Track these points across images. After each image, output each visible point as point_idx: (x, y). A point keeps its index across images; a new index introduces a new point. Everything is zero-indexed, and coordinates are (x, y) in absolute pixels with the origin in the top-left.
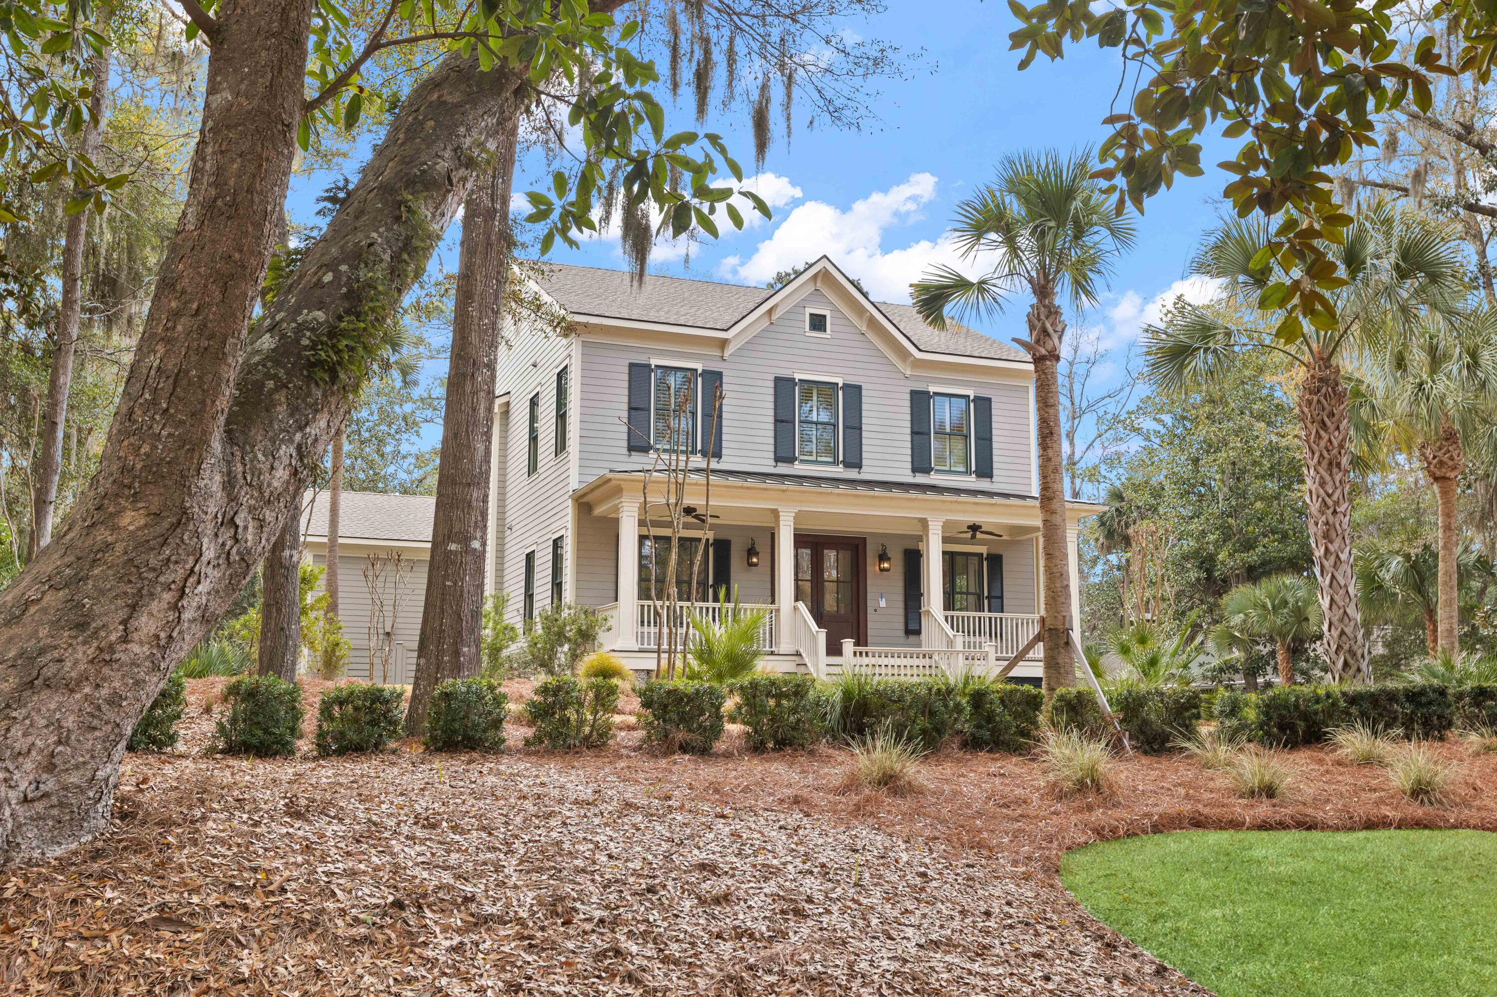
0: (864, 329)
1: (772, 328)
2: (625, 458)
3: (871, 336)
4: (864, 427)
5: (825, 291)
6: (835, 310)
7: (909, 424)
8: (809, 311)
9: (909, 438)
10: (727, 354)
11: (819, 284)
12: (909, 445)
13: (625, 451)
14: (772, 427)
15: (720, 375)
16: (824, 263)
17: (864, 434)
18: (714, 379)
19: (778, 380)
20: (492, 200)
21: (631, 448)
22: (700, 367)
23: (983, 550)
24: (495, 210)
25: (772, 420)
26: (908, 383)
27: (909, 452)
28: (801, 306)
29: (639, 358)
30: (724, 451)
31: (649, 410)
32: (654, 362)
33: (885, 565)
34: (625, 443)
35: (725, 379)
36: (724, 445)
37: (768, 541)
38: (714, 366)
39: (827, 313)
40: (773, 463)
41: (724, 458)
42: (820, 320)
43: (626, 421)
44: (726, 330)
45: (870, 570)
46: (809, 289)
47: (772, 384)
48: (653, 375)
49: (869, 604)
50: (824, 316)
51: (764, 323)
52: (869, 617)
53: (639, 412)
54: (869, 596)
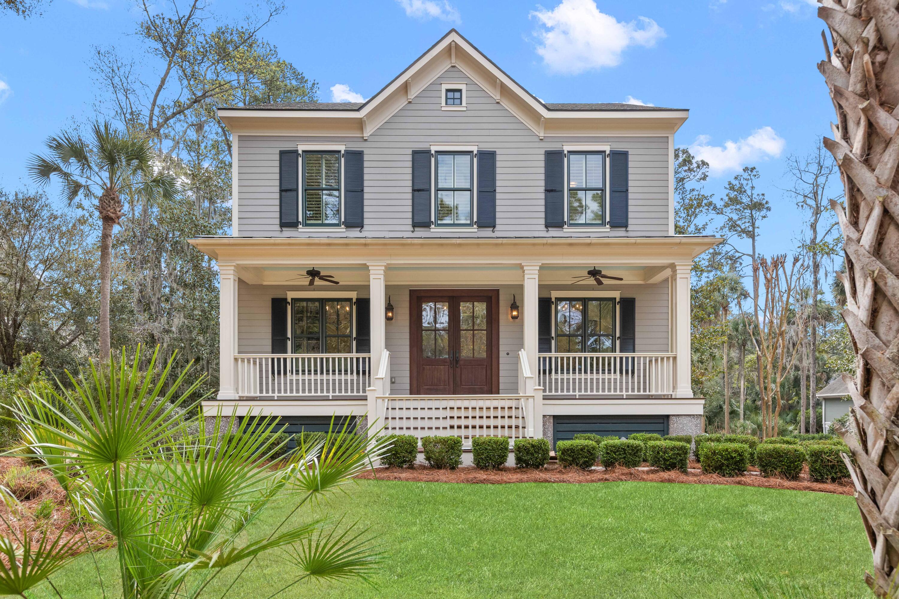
0: (497, 97)
1: (411, 107)
2: (278, 234)
3: (506, 104)
4: (498, 189)
5: (461, 66)
6: (470, 83)
7: (542, 183)
8: (445, 87)
9: (543, 196)
10: (366, 135)
11: (453, 60)
12: (543, 202)
13: (278, 228)
14: (410, 196)
15: (361, 154)
16: (454, 37)
17: (498, 196)
18: (356, 159)
19: (415, 153)
21: (283, 225)
22: (342, 148)
23: (616, 295)
25: (410, 189)
26: (542, 144)
27: (543, 208)
28: (438, 83)
29: (288, 146)
30: (366, 222)
31: (297, 190)
32: (301, 148)
33: (515, 313)
34: (277, 221)
35: (366, 158)
36: (366, 215)
37: (407, 298)
38: (355, 147)
39: (463, 87)
40: (410, 228)
41: (366, 228)
42: (457, 95)
43: (277, 202)
44: (358, 110)
45: (502, 317)
46: (446, 66)
47: (410, 158)
48: (300, 160)
49: (501, 348)
50: (460, 91)
51: (402, 103)
52: (501, 360)
53: (289, 193)
54: (501, 342)
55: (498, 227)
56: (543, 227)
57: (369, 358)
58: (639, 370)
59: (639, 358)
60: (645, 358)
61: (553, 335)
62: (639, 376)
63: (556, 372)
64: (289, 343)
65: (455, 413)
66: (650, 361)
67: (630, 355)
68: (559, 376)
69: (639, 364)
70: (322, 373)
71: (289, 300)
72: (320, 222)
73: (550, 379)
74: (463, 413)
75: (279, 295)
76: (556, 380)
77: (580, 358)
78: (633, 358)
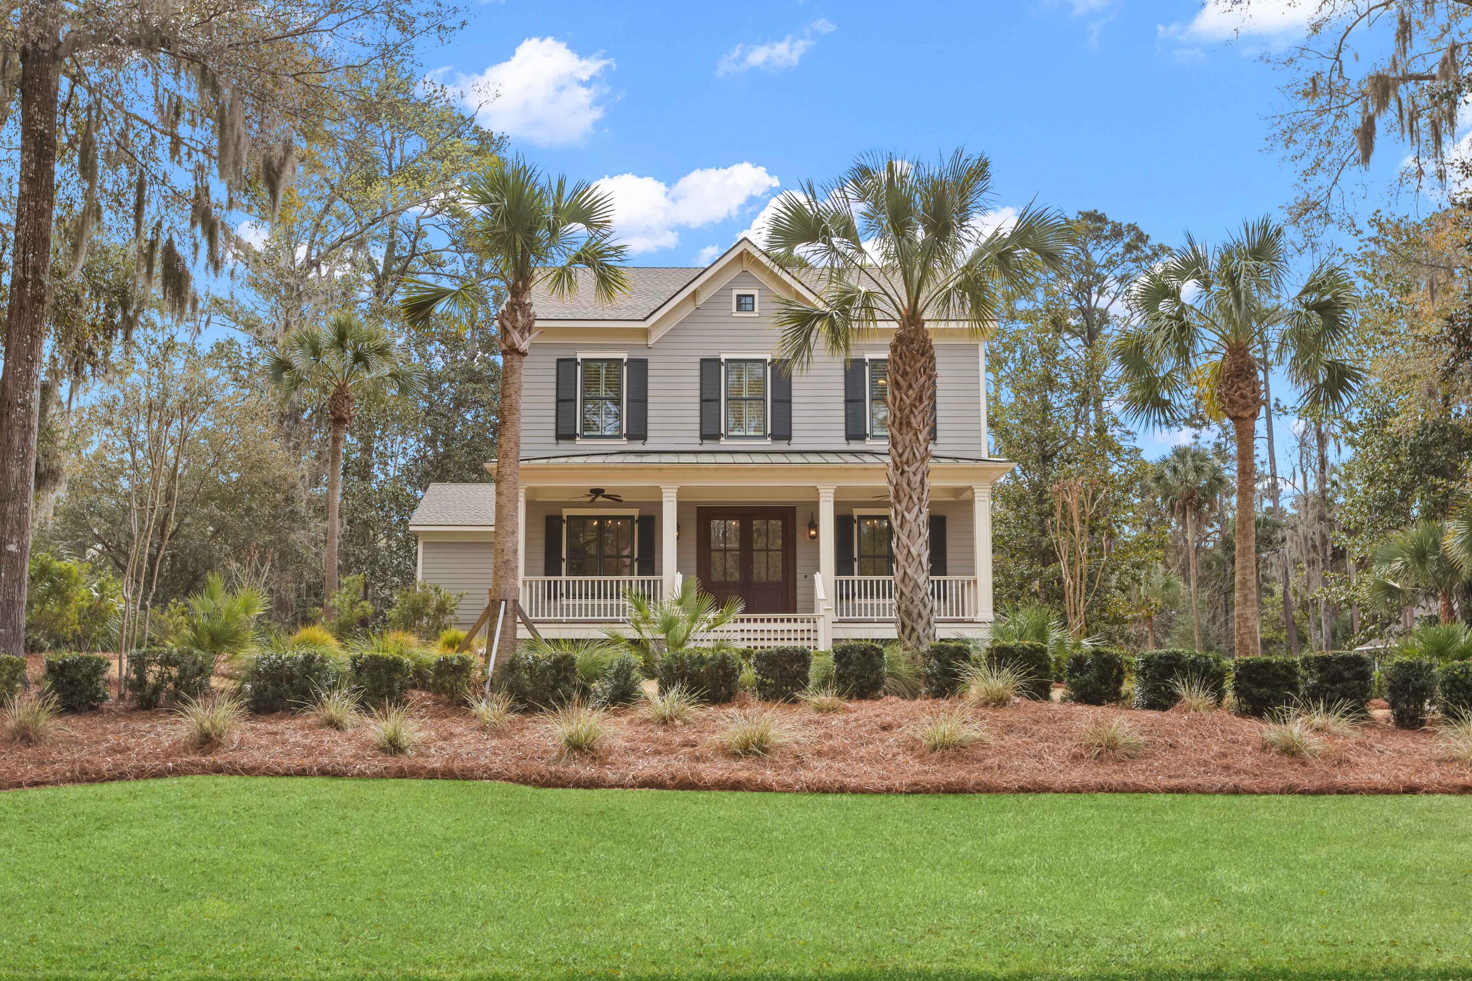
1: (699, 312)
2: (554, 447)
4: (794, 400)
5: (752, 272)
6: (763, 288)
7: (842, 393)
8: (736, 292)
9: (843, 406)
10: (650, 343)
11: (745, 266)
12: (843, 413)
13: (553, 440)
14: (698, 407)
15: (645, 362)
16: (745, 244)
17: (794, 407)
18: (639, 368)
19: (703, 361)
20: (24, 272)
21: (559, 437)
22: (624, 356)
24: (27, 280)
25: (698, 400)
27: (843, 420)
28: (728, 288)
29: (566, 354)
30: (649, 434)
31: (575, 400)
32: (580, 356)
33: (813, 533)
34: (553, 433)
35: (650, 366)
36: (650, 427)
37: (694, 515)
38: (639, 355)
39: (756, 293)
40: (698, 441)
41: (649, 440)
42: (749, 300)
43: (553, 413)
44: (645, 320)
45: (799, 537)
46: (736, 271)
47: (698, 366)
48: (579, 368)
49: (798, 570)
50: (752, 296)
51: (690, 309)
52: (799, 584)
53: (566, 404)
54: (799, 563)
55: (794, 440)
56: (843, 440)
57: (661, 581)
58: (951, 594)
59: (951, 581)
60: (957, 581)
61: (856, 556)
62: (951, 602)
63: (860, 597)
64: (564, 565)
65: (752, 635)
66: (963, 586)
67: (942, 578)
68: (863, 601)
69: (951, 588)
70: (599, 597)
71: (565, 518)
72: (599, 433)
73: (854, 605)
74: (759, 635)
75: (553, 512)
76: (860, 605)
77: (884, 582)
78: (945, 582)
